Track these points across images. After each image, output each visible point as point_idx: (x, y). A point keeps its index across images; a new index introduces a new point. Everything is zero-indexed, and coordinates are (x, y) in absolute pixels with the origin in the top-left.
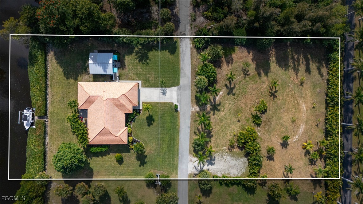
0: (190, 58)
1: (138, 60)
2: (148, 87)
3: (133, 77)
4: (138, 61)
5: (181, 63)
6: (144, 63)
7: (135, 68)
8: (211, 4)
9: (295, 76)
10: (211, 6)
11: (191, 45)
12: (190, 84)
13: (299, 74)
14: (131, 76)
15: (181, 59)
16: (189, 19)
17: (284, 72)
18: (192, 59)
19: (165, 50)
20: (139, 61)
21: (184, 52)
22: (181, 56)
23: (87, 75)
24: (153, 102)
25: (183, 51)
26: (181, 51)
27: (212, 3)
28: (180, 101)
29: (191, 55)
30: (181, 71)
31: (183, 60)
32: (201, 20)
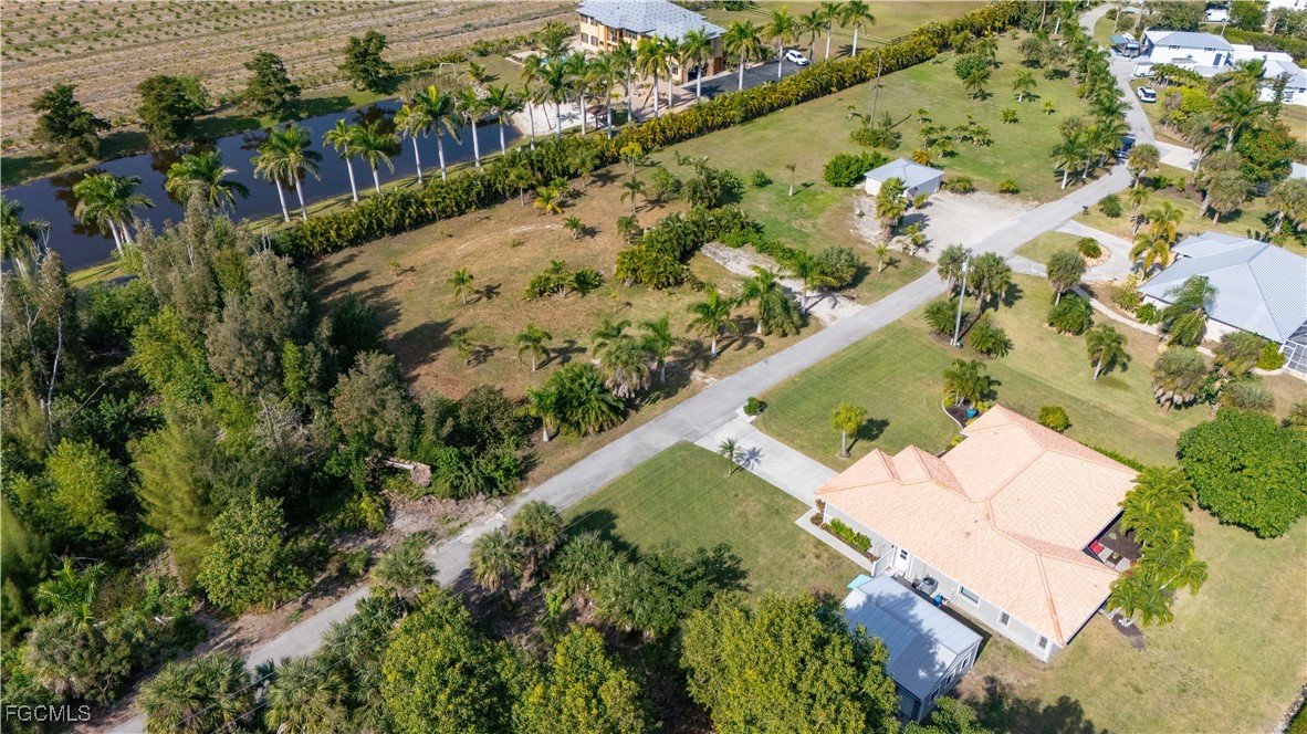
0: (573, 467)
1: (743, 582)
2: (787, 496)
3: (814, 550)
4: (746, 577)
5: (611, 477)
6: (732, 557)
7: (781, 567)
8: (317, 535)
9: (395, 288)
10: (327, 531)
11: (526, 490)
12: (652, 422)
13: (385, 283)
14: (818, 557)
15: (600, 485)
16: (435, 552)
17: (405, 304)
18: (573, 462)
19: (621, 540)
20: (743, 575)
21: (568, 492)
22: (590, 490)
23: (1004, 683)
24: (813, 457)
25: (568, 497)
26: (576, 500)
27: (310, 534)
28: (725, 413)
29: (559, 472)
30: (637, 461)
31: (597, 478)
32: (408, 520)
